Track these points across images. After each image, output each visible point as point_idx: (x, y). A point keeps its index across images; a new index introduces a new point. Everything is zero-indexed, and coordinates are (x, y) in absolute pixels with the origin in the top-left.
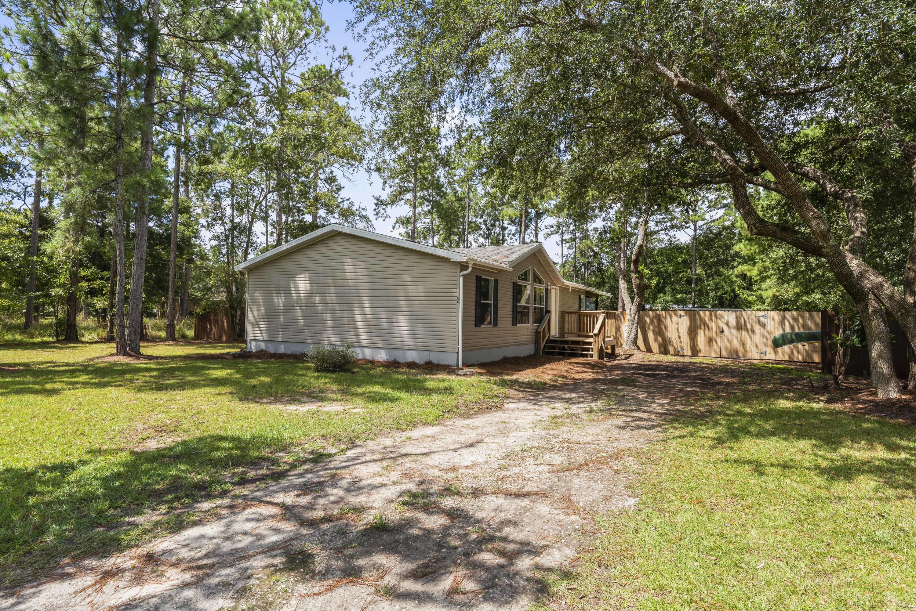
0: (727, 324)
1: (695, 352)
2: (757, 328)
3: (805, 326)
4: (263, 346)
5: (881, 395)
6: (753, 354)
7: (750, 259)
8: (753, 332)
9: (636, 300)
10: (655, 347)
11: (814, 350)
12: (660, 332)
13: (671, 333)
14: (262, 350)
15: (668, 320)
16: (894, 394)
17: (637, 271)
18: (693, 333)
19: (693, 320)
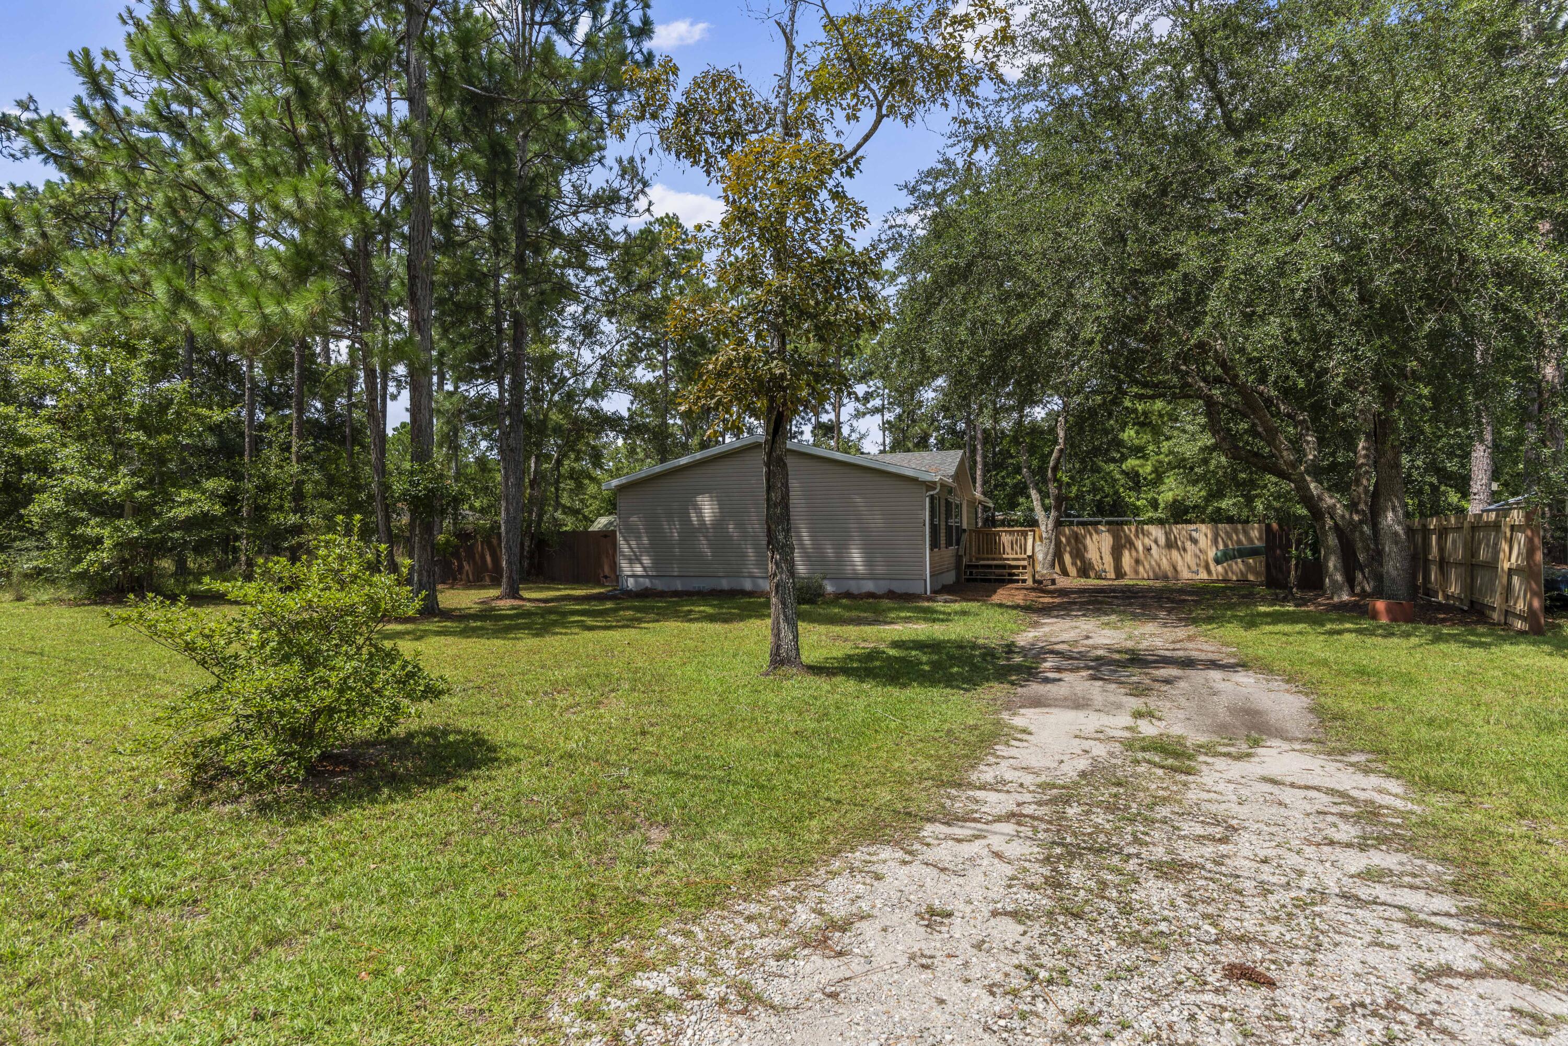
0: (1156, 542)
1: (1120, 574)
2: (1188, 544)
3: (1239, 542)
4: (647, 583)
5: (1336, 599)
6: (1185, 575)
7: (1139, 451)
8: (1185, 550)
9: (1053, 513)
10: (1072, 571)
11: (1249, 568)
12: (1079, 553)
13: (1092, 554)
14: (646, 589)
15: (1088, 540)
16: (1345, 598)
17: (1056, 480)
18: (1117, 553)
19: (1116, 537)
